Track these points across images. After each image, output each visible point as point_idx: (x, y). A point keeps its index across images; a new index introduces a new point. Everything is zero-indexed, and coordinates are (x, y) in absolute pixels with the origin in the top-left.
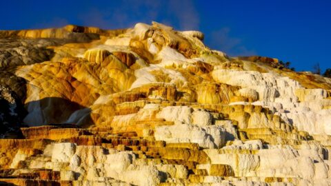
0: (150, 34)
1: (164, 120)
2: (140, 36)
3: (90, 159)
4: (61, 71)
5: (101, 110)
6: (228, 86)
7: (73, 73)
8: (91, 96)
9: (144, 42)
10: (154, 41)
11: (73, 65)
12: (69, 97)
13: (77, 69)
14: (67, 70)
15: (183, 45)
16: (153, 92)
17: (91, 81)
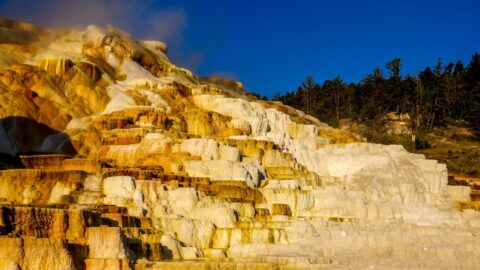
0: (108, 41)
1: (190, 155)
2: (95, 43)
3: (153, 196)
4: (15, 82)
5: (82, 137)
6: (219, 115)
7: (31, 86)
8: (62, 118)
9: (100, 50)
10: (112, 51)
11: (29, 75)
12: (35, 117)
13: (36, 80)
14: (23, 82)
15: (148, 59)
16: (141, 118)
17: (56, 98)
